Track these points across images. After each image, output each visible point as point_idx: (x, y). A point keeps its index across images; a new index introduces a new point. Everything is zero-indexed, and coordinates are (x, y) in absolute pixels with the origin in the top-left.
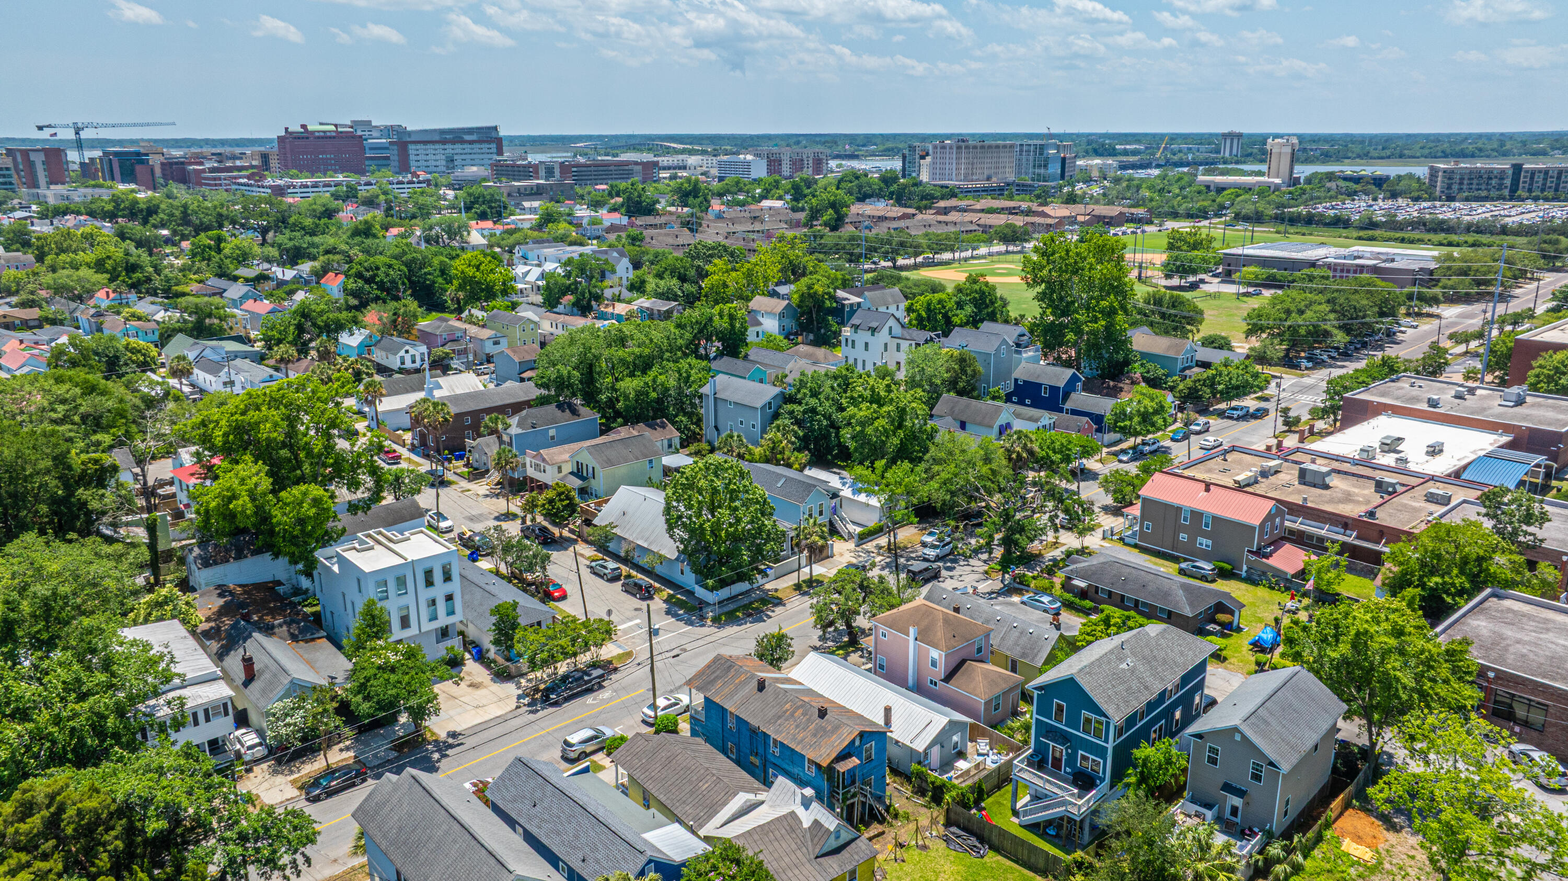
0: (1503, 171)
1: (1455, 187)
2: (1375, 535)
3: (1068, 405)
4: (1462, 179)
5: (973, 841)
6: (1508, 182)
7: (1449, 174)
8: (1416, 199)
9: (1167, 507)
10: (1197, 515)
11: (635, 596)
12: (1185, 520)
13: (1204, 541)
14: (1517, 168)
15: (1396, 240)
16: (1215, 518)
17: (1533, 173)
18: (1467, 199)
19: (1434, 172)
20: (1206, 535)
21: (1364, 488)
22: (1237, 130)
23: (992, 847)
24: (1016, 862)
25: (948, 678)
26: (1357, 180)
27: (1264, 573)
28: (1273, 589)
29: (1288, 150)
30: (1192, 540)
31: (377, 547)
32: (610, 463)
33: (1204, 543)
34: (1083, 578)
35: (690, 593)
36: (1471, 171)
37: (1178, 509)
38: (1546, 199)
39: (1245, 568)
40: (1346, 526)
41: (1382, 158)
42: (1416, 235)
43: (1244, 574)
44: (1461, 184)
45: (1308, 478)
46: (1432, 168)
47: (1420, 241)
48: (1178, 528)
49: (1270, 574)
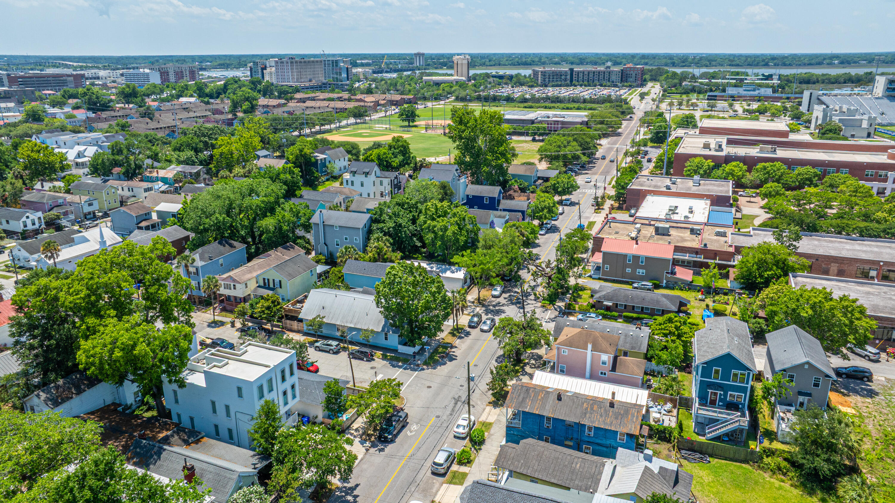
0: (566, 72)
1: (547, 80)
2: (713, 255)
3: (501, 207)
4: (549, 76)
5: (698, 455)
6: (569, 77)
7: (544, 73)
8: (532, 86)
9: (617, 255)
10: (636, 258)
11: (363, 360)
12: (629, 261)
13: (641, 271)
14: (572, 70)
15: (542, 107)
16: (647, 258)
17: (578, 72)
18: (553, 86)
19: (535, 73)
20: (642, 267)
21: (684, 233)
22: (422, 51)
23: (711, 456)
24: (726, 460)
25: (614, 369)
26: (501, 77)
27: (676, 283)
28: (682, 290)
29: (466, 62)
30: (634, 271)
31: (230, 361)
32: (291, 276)
33: (641, 272)
34: (608, 300)
35: (395, 351)
36: (553, 72)
37: (625, 256)
38: (585, 86)
39: (665, 281)
40: (697, 253)
41: (491, 66)
42: (547, 104)
43: (664, 285)
44: (549, 78)
45: (660, 232)
46: (534, 70)
47: (554, 107)
48: (626, 266)
49: (680, 283)
